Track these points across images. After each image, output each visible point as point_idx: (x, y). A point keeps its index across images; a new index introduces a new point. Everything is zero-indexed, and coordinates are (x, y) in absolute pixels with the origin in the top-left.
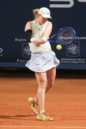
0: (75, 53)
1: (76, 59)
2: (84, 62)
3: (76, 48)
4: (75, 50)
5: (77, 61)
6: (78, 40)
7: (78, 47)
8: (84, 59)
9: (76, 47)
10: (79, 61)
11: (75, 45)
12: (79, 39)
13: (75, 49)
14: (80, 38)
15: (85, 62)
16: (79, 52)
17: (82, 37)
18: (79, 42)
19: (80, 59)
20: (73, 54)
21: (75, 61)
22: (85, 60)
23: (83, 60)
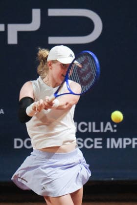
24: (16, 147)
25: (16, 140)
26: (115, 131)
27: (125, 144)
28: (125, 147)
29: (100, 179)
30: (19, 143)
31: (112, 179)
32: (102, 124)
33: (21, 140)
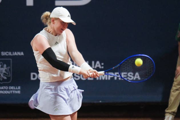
0: (5, 78)
1: (6, 88)
2: (19, 92)
3: (6, 70)
4: (4, 74)
5: (8, 90)
6: (9, 57)
7: (9, 67)
8: (19, 88)
9: (7, 68)
10: (11, 90)
11: (5, 65)
12: (11, 55)
13: (4, 72)
14: (12, 53)
15: (21, 92)
16: (10, 75)
17: (16, 53)
18: (11, 59)
19: (12, 88)
20: (1, 80)
21: (5, 90)
22: (21, 88)
23: (17, 89)
24: (32, 79)
25: (32, 74)
26: (103, 67)
27: (110, 77)
28: (109, 79)
29: (92, 102)
30: (34, 76)
31: (101, 102)
32: (93, 62)
33: (35, 74)
